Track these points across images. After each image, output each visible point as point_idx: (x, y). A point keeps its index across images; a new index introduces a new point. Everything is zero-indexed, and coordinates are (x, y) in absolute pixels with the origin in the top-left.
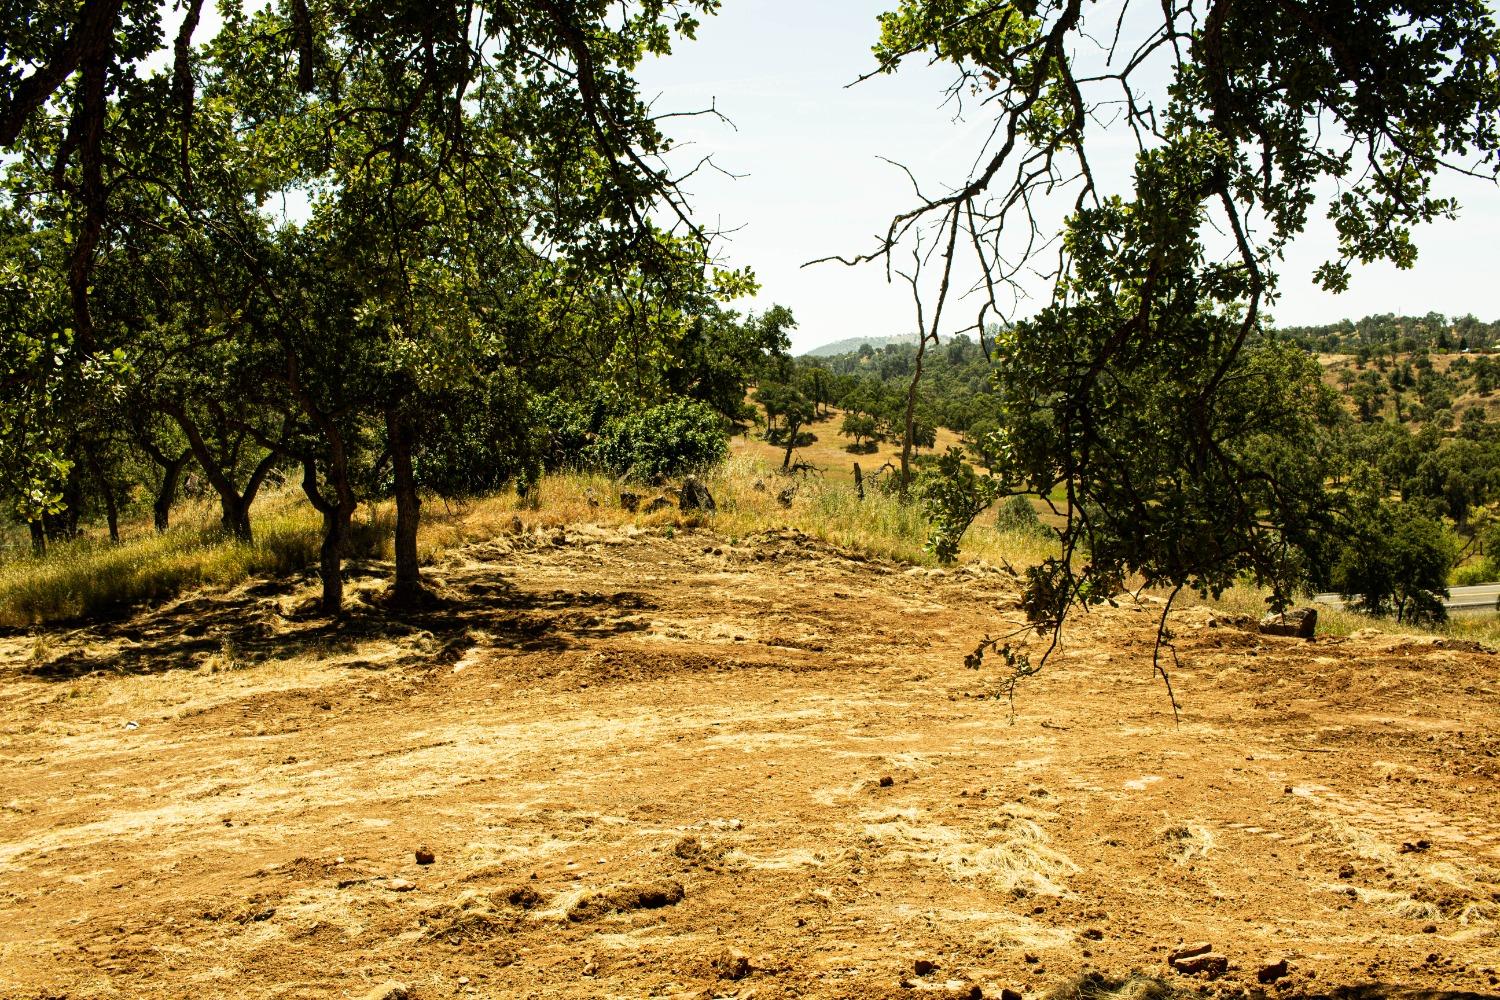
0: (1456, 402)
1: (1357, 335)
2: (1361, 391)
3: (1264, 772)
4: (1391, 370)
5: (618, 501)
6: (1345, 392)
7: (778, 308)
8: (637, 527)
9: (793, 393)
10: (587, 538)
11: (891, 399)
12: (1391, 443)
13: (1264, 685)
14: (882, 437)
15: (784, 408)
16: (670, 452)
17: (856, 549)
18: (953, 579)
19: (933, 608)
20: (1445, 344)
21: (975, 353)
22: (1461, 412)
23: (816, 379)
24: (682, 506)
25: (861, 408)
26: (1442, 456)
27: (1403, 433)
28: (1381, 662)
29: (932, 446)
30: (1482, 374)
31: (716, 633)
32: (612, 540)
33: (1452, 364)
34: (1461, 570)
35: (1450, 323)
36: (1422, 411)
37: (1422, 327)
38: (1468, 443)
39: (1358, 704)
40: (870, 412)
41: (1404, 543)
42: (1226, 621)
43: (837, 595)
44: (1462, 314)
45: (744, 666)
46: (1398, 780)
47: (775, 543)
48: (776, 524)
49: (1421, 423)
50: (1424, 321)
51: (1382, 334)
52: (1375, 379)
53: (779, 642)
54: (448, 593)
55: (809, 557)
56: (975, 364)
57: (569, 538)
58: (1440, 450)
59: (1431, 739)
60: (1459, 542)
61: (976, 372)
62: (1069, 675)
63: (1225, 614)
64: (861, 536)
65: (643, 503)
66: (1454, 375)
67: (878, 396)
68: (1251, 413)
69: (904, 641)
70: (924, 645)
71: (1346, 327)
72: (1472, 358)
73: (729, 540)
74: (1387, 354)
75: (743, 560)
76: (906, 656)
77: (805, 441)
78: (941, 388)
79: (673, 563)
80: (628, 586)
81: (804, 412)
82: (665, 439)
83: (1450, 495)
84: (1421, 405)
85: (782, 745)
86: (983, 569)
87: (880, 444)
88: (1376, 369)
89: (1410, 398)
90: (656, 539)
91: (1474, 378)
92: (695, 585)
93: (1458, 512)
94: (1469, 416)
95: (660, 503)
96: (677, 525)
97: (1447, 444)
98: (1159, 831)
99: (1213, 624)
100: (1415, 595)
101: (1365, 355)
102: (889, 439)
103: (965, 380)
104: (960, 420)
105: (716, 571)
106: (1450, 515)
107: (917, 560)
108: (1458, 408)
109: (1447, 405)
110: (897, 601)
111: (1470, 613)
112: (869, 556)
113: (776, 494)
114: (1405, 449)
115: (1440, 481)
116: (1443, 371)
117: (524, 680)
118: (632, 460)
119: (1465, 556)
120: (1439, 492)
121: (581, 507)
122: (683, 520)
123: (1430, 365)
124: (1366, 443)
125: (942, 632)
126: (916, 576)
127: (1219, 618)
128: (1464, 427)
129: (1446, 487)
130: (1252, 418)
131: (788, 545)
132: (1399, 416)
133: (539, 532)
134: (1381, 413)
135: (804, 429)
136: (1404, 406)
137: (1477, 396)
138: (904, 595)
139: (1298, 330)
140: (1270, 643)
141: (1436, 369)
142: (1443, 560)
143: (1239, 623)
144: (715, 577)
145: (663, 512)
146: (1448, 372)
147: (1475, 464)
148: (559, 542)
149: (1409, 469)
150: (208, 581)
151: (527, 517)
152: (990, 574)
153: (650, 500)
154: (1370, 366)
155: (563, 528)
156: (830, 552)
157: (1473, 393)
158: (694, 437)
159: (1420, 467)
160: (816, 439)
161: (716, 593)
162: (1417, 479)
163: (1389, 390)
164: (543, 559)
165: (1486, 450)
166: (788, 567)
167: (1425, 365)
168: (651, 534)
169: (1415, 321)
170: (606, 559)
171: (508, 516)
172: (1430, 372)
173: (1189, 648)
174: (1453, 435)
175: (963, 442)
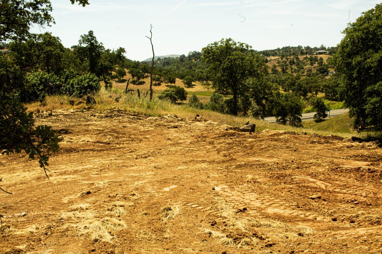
0: (305, 67)
1: (281, 52)
2: (282, 66)
3: (210, 182)
4: (289, 60)
5: (69, 103)
6: (278, 66)
7: (121, 48)
8: (74, 110)
9: (138, 71)
10: (58, 113)
11: (164, 71)
12: (289, 78)
13: (230, 149)
14: (162, 81)
15: (136, 75)
16: (85, 88)
17: (135, 113)
18: (160, 120)
19: (150, 129)
20: (302, 53)
21: (186, 59)
22: (306, 70)
23: (145, 67)
24: (87, 103)
25: (156, 74)
26: (301, 81)
27: (292, 76)
28: (267, 139)
29: (175, 83)
30: (311, 60)
31: (82, 140)
32: (66, 113)
33: (304, 58)
34: (306, 109)
35: (304, 48)
36: (297, 70)
37: (297, 49)
38: (308, 77)
39: (254, 154)
40: (159, 75)
41: (291, 103)
42: (231, 129)
43: (123, 127)
44: (306, 46)
45: (83, 150)
46: (250, 182)
47: (112, 112)
48: (113, 107)
49: (297, 73)
50: (297, 48)
51: (287, 51)
52: (285, 62)
53: (99, 142)
55: (121, 116)
56: (186, 62)
57: (53, 114)
58: (301, 80)
59: (269, 165)
60: (305, 102)
61: (187, 64)
62: (176, 148)
63: (231, 126)
64: (136, 109)
65: (76, 103)
66: (305, 61)
67: (160, 71)
68: (247, 72)
69: (135, 140)
70: (141, 141)
71: (278, 50)
72: (309, 56)
73: (99, 112)
74: (288, 56)
75: (102, 117)
76: (133, 145)
77: (142, 83)
78: (178, 68)
79: (82, 119)
80: (66, 127)
81: (142, 76)
82: (83, 85)
83: (303, 91)
84: (297, 69)
85: (68, 180)
86: (168, 117)
87: (162, 83)
88: (286, 60)
89: (294, 67)
90: (78, 113)
91: (309, 61)
92: (85, 125)
93: (305, 95)
94: (308, 71)
95: (81, 102)
96: (85, 108)
97: (303, 78)
98: (162, 208)
99: (227, 130)
100: (294, 117)
101: (283, 56)
102: (164, 82)
103: (184, 66)
104: (182, 76)
105: (93, 121)
106: (303, 96)
107: (151, 115)
108: (306, 69)
109: (303, 68)
110: (141, 127)
111: (307, 120)
112: (138, 114)
113: (115, 98)
114: (292, 79)
115: (301, 87)
116: (302, 60)
118: (74, 91)
119: (306, 105)
120: (301, 90)
121: (58, 105)
122: (86, 107)
123: (299, 58)
124: (283, 78)
125: (147, 136)
126: (150, 120)
127: (229, 128)
128: (307, 74)
129: (302, 89)
130: (247, 73)
131: (115, 113)
132: (292, 71)
133: (45, 112)
134: (287, 71)
135: (141, 80)
136: (293, 69)
137: (310, 66)
138: (144, 125)
139: (267, 51)
140: (240, 135)
141: (300, 59)
142: (300, 107)
143: (235, 129)
144: (92, 123)
145: (81, 105)
146: (303, 60)
147: (309, 83)
148: (50, 115)
149: (293, 84)
151: (42, 109)
152: (170, 118)
153: (77, 102)
154: (284, 59)
155: (52, 111)
156: (127, 114)
157: (309, 65)
158: (92, 84)
159: (296, 84)
160: (145, 83)
161: (90, 128)
162: (296, 87)
163: (289, 65)
164: (44, 120)
165: (312, 79)
166: (114, 119)
167: (298, 59)
168: (77, 111)
169: (295, 48)
170: (63, 119)
171: (36, 108)
172: (299, 60)
173: (216, 137)
174: (304, 76)
175: (183, 82)
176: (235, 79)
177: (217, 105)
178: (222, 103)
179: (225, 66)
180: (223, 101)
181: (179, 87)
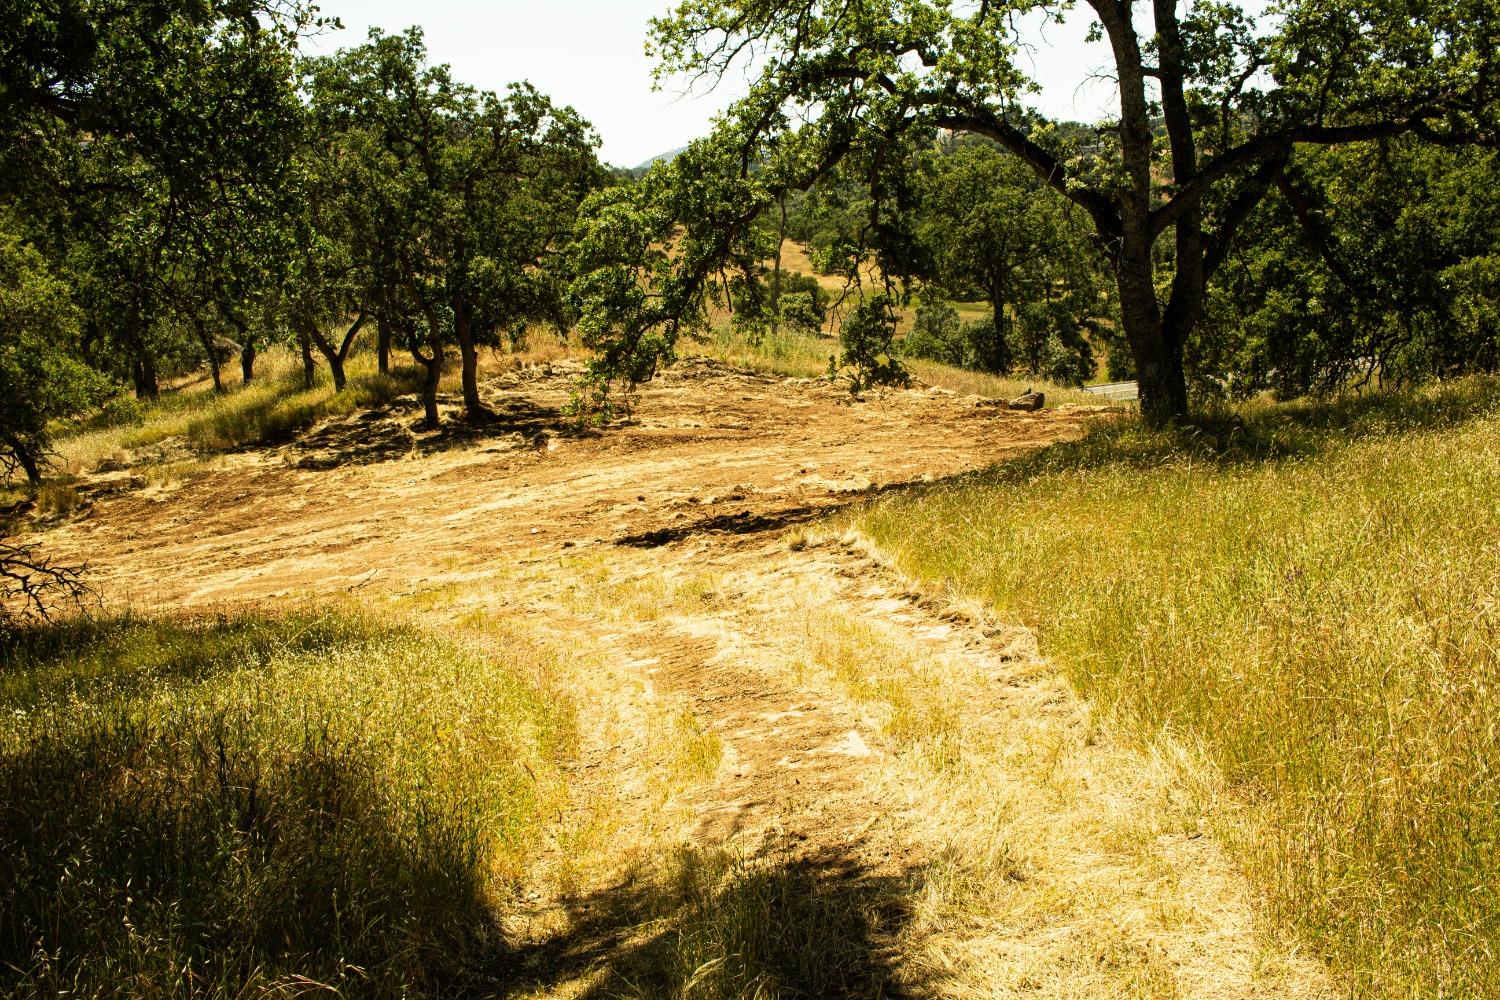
5: (581, 344)
10: (567, 370)
17: (748, 368)
19: (806, 403)
31: (684, 423)
42: (988, 403)
43: (744, 398)
45: (709, 440)
47: (692, 366)
48: (692, 353)
53: (722, 426)
54: (499, 411)
55: (717, 375)
57: (554, 371)
62: (885, 433)
63: (987, 399)
64: (750, 358)
69: (792, 422)
70: (804, 424)
75: (675, 379)
76: (795, 430)
99: (978, 405)
107: (789, 373)
110: (783, 401)
112: (757, 372)
117: (595, 451)
126: (791, 384)
127: (982, 402)
131: (702, 368)
133: (533, 367)
138: (786, 397)
140: (1007, 414)
143: (996, 404)
144: (662, 391)
148: (548, 374)
150: (332, 413)
151: (522, 358)
155: (549, 364)
156: (732, 371)
161: (667, 402)
164: (542, 385)
166: (706, 382)
171: (510, 358)
175: (805, 252)
176: (999, 266)
177: (938, 343)
178: (953, 335)
179: (970, 231)
180: (957, 326)
181: (798, 275)
